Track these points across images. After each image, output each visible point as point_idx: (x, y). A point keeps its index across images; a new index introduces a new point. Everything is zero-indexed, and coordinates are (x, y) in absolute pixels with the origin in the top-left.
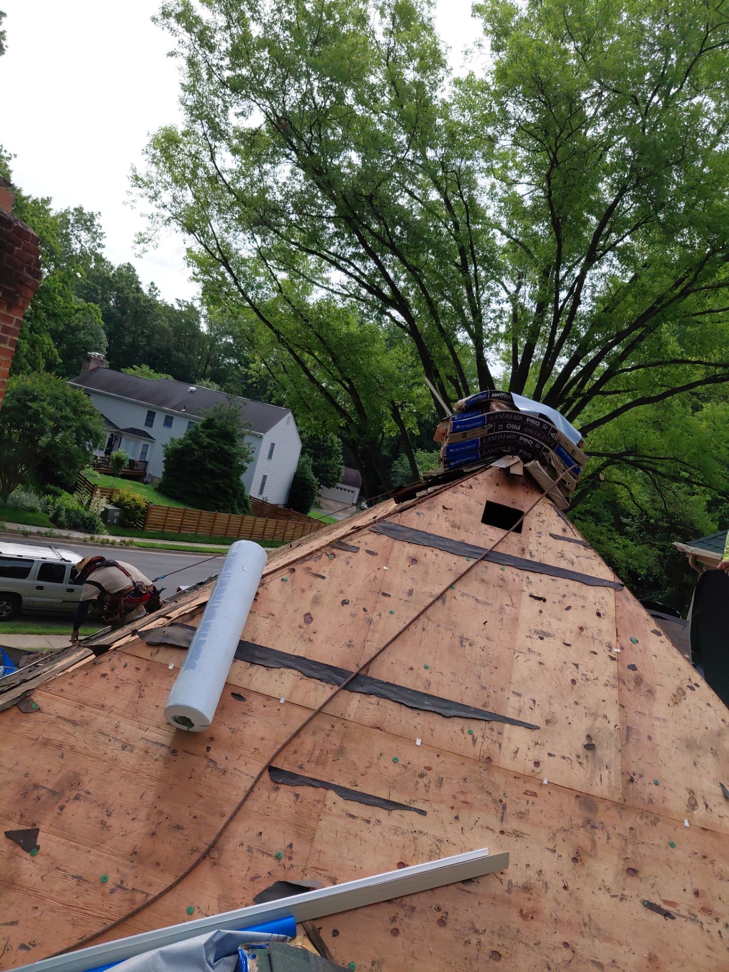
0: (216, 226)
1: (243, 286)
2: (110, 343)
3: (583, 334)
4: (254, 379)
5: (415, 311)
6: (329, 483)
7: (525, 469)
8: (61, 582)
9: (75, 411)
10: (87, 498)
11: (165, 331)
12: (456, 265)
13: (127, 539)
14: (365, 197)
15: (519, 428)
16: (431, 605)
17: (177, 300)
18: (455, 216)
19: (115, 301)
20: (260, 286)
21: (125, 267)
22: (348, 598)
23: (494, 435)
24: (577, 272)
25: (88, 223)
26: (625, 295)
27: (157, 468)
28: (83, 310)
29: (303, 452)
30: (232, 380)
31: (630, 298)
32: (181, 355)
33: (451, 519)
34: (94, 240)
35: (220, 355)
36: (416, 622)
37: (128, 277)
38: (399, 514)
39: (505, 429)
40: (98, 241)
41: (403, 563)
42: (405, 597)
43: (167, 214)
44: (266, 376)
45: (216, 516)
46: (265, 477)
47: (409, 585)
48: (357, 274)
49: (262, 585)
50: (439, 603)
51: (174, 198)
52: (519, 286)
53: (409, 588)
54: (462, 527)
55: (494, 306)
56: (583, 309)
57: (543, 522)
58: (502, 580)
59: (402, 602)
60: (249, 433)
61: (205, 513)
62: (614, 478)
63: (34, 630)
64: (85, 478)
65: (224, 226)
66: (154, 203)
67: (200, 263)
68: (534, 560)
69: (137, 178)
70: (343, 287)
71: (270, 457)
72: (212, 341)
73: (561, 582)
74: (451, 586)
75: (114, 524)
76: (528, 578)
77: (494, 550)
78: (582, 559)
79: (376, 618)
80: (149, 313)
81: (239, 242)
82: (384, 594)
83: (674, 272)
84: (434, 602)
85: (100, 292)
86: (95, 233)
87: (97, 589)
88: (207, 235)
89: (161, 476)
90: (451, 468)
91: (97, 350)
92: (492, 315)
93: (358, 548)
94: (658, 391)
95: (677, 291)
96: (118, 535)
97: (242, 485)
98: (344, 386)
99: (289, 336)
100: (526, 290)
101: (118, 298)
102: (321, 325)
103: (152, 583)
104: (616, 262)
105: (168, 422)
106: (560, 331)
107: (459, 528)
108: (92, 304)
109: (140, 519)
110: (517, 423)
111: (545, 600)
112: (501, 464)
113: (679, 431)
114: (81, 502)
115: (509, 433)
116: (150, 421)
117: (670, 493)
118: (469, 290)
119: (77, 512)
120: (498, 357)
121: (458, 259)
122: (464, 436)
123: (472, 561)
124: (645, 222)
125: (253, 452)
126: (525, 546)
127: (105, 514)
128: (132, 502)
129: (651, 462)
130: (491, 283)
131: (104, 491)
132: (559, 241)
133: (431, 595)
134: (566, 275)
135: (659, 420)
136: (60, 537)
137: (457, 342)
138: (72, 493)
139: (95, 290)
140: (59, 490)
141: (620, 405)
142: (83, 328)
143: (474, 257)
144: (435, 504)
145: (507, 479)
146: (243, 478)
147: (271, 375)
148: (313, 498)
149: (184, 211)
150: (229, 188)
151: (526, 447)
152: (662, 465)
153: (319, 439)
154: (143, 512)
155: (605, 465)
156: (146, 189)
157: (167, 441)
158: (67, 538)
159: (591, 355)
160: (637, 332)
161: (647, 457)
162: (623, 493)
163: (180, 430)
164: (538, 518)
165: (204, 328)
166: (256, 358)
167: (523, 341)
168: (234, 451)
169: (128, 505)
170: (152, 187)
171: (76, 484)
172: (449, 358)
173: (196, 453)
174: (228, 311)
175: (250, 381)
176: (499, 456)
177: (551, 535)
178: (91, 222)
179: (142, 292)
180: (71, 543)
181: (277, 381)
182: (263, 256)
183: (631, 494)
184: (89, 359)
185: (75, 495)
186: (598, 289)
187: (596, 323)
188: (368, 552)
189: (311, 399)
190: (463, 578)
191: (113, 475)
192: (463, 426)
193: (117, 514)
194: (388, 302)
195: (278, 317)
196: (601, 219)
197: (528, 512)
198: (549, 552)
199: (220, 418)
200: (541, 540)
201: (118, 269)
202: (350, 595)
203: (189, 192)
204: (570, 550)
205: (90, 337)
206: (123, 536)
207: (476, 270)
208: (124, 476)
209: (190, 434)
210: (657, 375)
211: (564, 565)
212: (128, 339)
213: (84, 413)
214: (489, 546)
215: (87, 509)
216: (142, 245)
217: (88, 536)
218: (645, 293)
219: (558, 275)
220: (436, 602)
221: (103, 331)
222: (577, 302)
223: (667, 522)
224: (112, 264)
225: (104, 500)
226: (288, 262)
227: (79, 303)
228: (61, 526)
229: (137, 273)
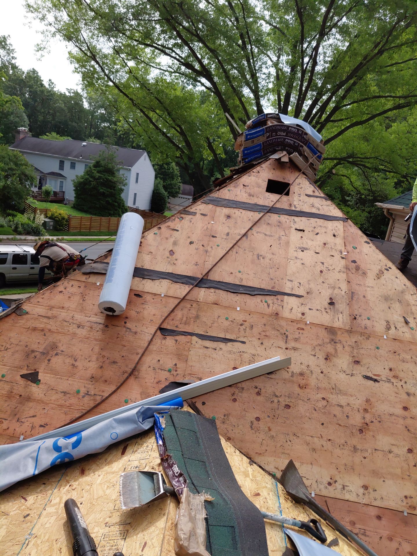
0: (85, 34)
1: (107, 72)
2: (30, 121)
3: (320, 85)
4: (121, 132)
5: (216, 79)
6: (174, 195)
7: (290, 159)
8: (26, 264)
9: (16, 164)
10: (32, 216)
11: (63, 110)
12: (239, 45)
13: (60, 237)
14: (177, 4)
15: (285, 134)
16: (240, 239)
17: (67, 89)
18: (236, 13)
19: (29, 94)
20: (117, 71)
21: (31, 71)
22: (193, 240)
23: (270, 140)
24: (314, 44)
25: (3, 44)
26: (344, 57)
27: (70, 195)
28: (10, 101)
29: (156, 177)
30: (108, 136)
31: (347, 59)
32: (74, 124)
33: (248, 192)
34: (9, 54)
35: (98, 122)
36: (232, 249)
37: (35, 78)
38: (218, 192)
39: (276, 135)
40: (11, 55)
41: (223, 219)
42: (225, 237)
43: (53, 30)
44: (128, 129)
45: (110, 220)
46: (135, 194)
47: (227, 230)
48: (178, 57)
49: (143, 237)
50: (245, 238)
51: (56, 18)
52: (279, 57)
53: (227, 232)
54: (255, 195)
55: (264, 70)
56: (319, 68)
57: (301, 188)
58: (279, 222)
59: (224, 240)
60: (122, 168)
61: (103, 218)
62: (341, 173)
63: (16, 292)
64: (29, 205)
65: (90, 34)
66: (43, 22)
67: (78, 60)
68: (297, 209)
69: (29, 6)
70: (169, 67)
71: (137, 181)
72: (92, 113)
73: (313, 220)
74: (250, 229)
75: (51, 230)
76: (294, 220)
77: (274, 206)
78: (324, 207)
79: (209, 249)
80: (51, 99)
81: (100, 44)
82: (213, 237)
83: (374, 39)
84: (241, 238)
85: (18, 89)
86: (9, 50)
87: (48, 259)
88: (80, 41)
89: (73, 199)
90: (246, 163)
91: (22, 126)
92: (264, 76)
93: (196, 213)
94: (365, 117)
95: (376, 51)
96: (54, 236)
97: (123, 200)
98: (177, 130)
99: (139, 101)
100: (284, 58)
101: (30, 92)
102: (158, 92)
103: (79, 254)
104: (338, 36)
105: (73, 166)
106: (305, 84)
107: (253, 196)
108: (15, 97)
109: (66, 225)
110: (284, 131)
111: (304, 231)
112: (276, 156)
113: (378, 141)
114: (29, 219)
115: (279, 138)
116: (61, 167)
117: (373, 179)
118: (248, 61)
119: (28, 225)
120: (269, 105)
121: (240, 42)
122: (253, 142)
123: (262, 214)
124: (355, 6)
125: (126, 179)
126: (292, 203)
127: (45, 224)
128: (60, 216)
129: (362, 161)
130: (262, 56)
131: (42, 211)
132: (302, 24)
133: (240, 235)
134: (307, 47)
135: (367, 135)
136: (21, 240)
137: (243, 96)
138: (23, 214)
139: (15, 88)
140: (15, 213)
141: (343, 128)
142: (12, 113)
143: (250, 40)
144: (238, 184)
145: (280, 164)
146: (123, 196)
147: (131, 129)
148: (166, 204)
149: (63, 26)
150: (90, 7)
151: (290, 145)
152: (368, 162)
153: (165, 168)
154: (67, 221)
155: (336, 165)
156: (36, 13)
157: (74, 178)
158: (25, 240)
159: (325, 98)
160: (351, 81)
161: (360, 158)
162: (346, 181)
163: (80, 170)
164: (298, 186)
165: (86, 105)
166: (121, 119)
167: (283, 91)
168: (115, 179)
169: (57, 218)
170: (40, 12)
171: (24, 209)
172: (239, 106)
173: (92, 183)
174: (99, 90)
175: (118, 134)
176: (274, 152)
177: (306, 195)
178: (5, 42)
179: (45, 87)
180: (28, 242)
181: (135, 132)
182: (117, 51)
183: (351, 181)
184: (19, 132)
185: (25, 215)
186: (327, 55)
187: (327, 76)
188: (202, 214)
189: (157, 141)
190: (257, 224)
191: (45, 201)
192: (252, 136)
193: (52, 223)
194: (199, 73)
195: (131, 89)
196: (328, 6)
197: (293, 183)
198: (305, 204)
199: (104, 160)
200: (300, 198)
201: (27, 73)
202: (194, 239)
203: (65, 13)
204: (317, 202)
205: (17, 118)
206: (57, 236)
207: (252, 48)
208: (52, 202)
209: (87, 172)
210: (365, 107)
211: (314, 211)
212: (41, 118)
213: (22, 165)
214: (271, 204)
215: (33, 222)
216: (40, 52)
217: (37, 238)
218: (356, 54)
219: (302, 47)
220: (243, 238)
221: (24, 114)
222: (315, 63)
223: (372, 196)
224: (23, 70)
225: (42, 216)
226: (134, 55)
227: (7, 97)
228: (20, 234)
229: (39, 74)
